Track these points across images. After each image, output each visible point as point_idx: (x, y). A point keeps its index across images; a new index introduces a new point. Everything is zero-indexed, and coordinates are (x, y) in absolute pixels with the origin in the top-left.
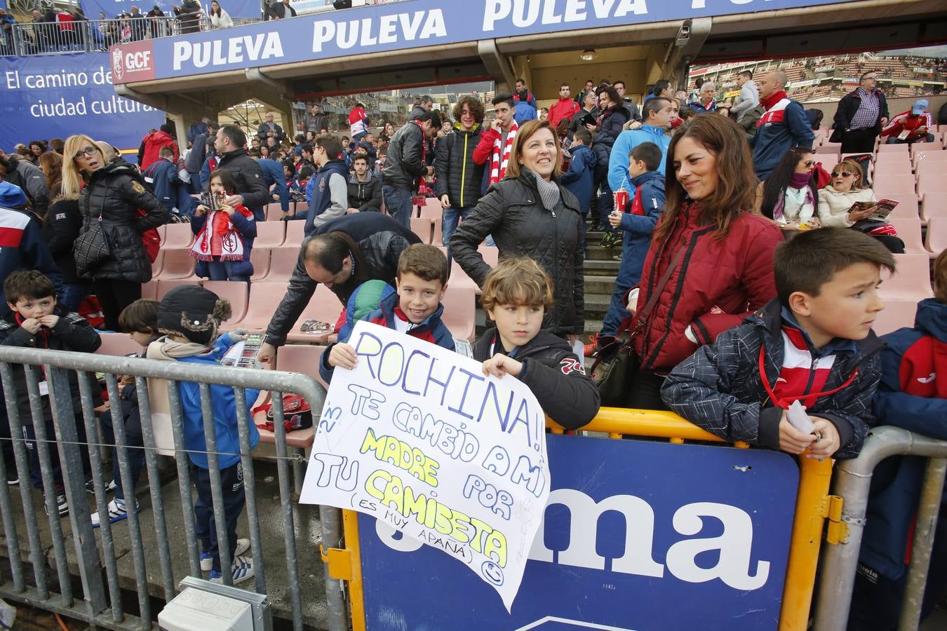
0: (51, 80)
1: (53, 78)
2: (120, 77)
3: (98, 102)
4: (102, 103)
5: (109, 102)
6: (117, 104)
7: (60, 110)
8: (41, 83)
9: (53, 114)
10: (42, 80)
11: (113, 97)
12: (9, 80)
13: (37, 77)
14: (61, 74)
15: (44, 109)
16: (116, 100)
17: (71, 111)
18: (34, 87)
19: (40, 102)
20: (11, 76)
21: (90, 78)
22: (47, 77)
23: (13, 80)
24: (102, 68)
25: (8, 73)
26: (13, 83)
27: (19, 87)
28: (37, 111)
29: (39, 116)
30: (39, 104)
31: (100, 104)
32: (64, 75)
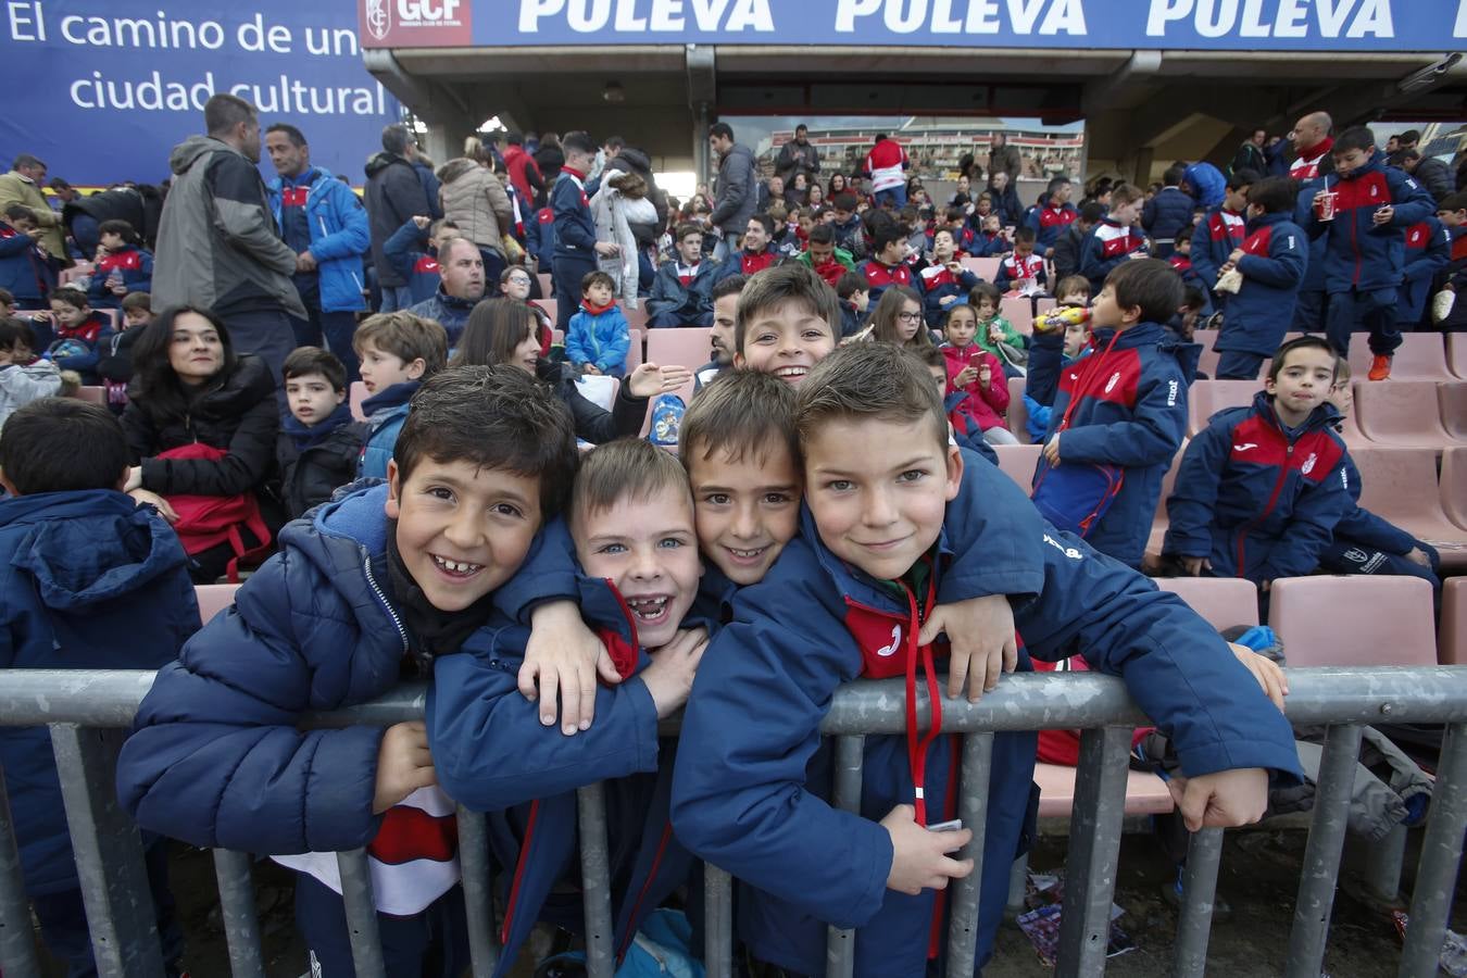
0: (127, 30)
1: (135, 27)
2: (380, 35)
3: (246, 87)
4: (257, 89)
5: (273, 90)
6: (292, 95)
7: (150, 96)
8: (102, 33)
9: (130, 103)
10: (106, 29)
11: (284, 79)
12: (14, 21)
13: (92, 20)
14: (155, 21)
15: (106, 94)
16: (291, 84)
17: (177, 101)
18: (82, 41)
19: (97, 74)
20: (20, 13)
21: (231, 35)
22: (119, 24)
23: (28, 21)
24: (259, 17)
25: (12, 6)
26: (22, 29)
27: (42, 37)
28: (88, 94)
29: (91, 105)
30: (93, 80)
31: (252, 90)
32: (162, 25)
